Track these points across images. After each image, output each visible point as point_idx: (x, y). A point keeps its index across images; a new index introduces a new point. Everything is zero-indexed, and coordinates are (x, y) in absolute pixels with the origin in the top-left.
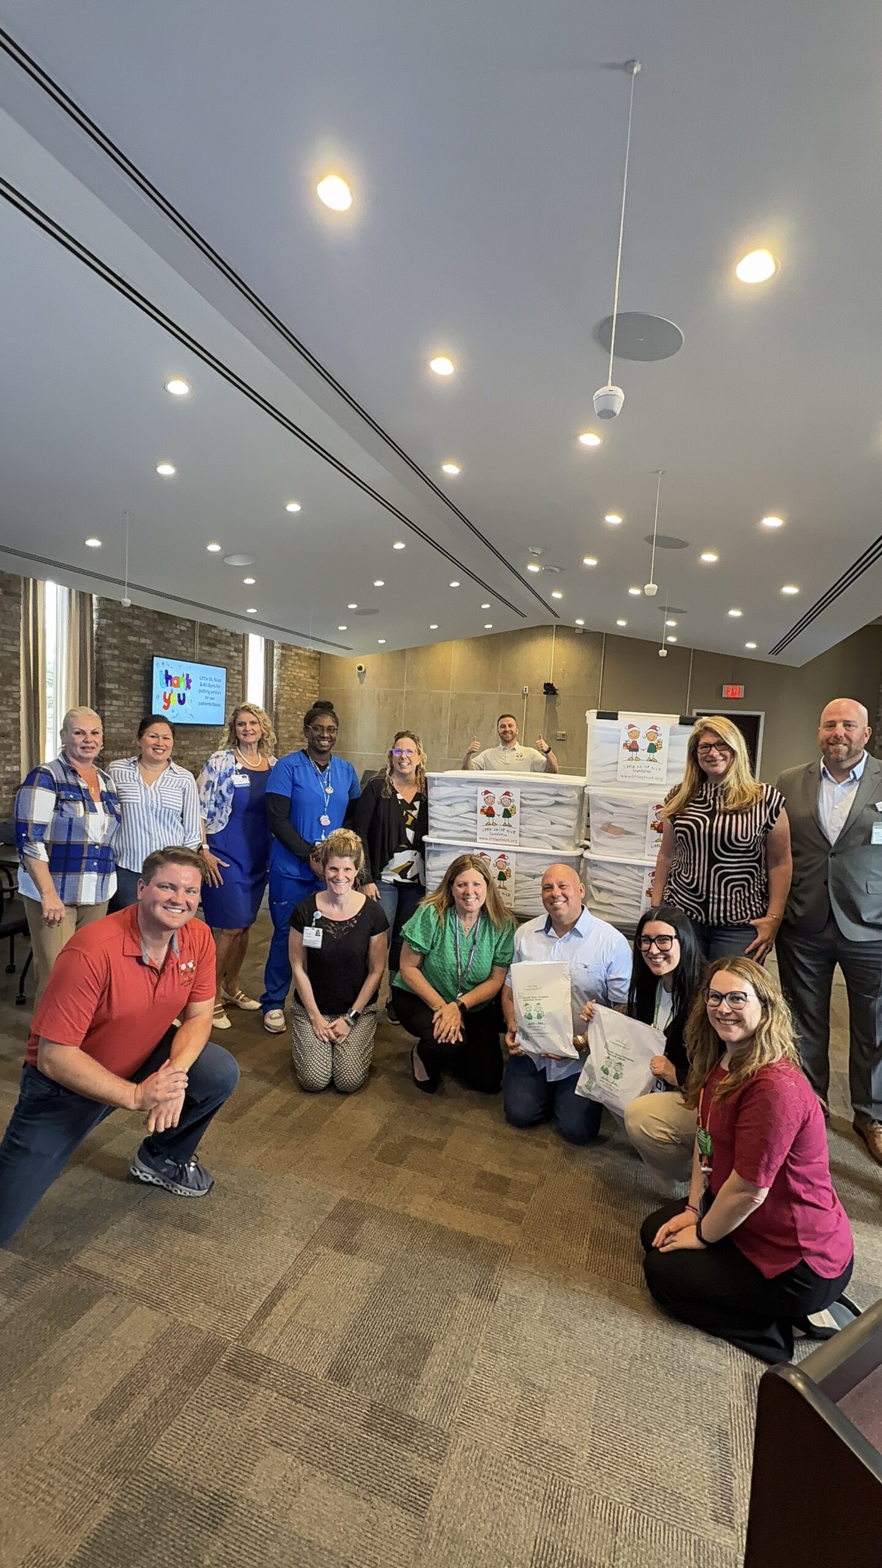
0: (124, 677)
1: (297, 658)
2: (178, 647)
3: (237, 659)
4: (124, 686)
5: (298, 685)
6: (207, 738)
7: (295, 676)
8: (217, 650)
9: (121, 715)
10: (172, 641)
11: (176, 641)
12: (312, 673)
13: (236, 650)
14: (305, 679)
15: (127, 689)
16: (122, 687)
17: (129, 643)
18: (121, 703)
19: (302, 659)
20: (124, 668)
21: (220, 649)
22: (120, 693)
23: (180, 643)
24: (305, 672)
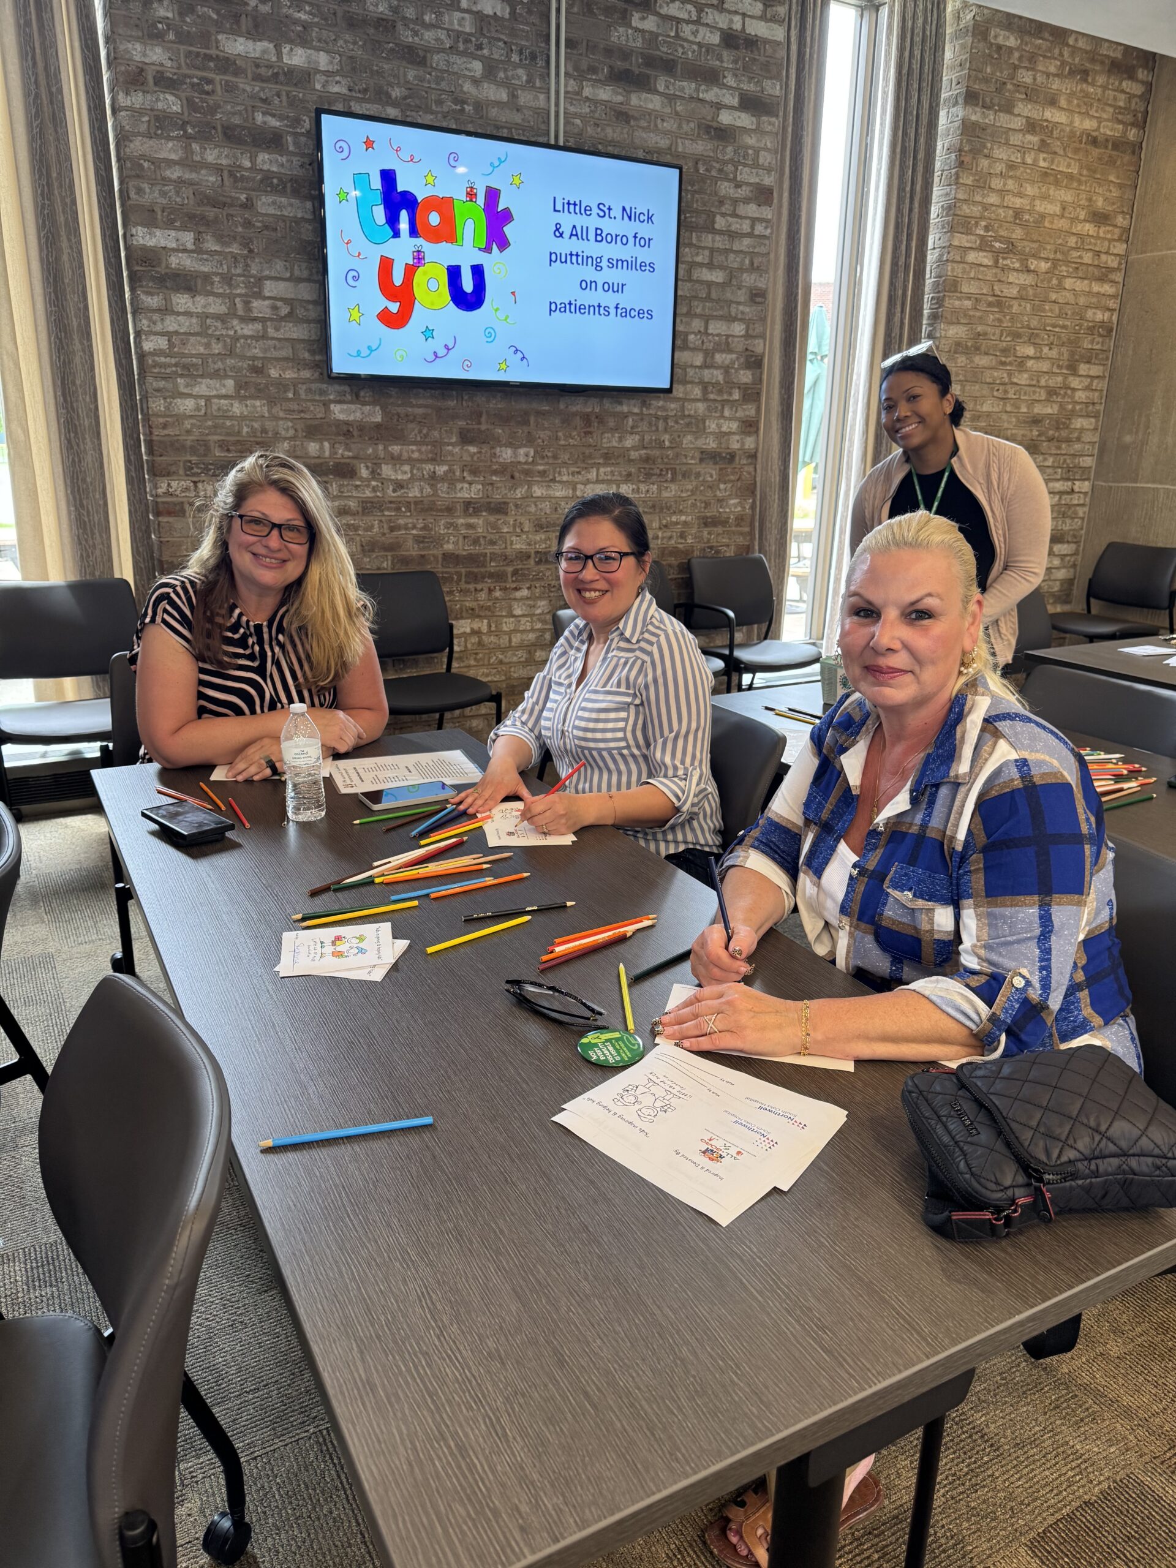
0: (215, 203)
1: (1034, 139)
2: (467, 87)
3: (751, 141)
4: (220, 238)
5: (1029, 247)
6: (610, 441)
7: (1018, 213)
8: (654, 103)
9: (217, 348)
10: (438, 60)
11: (459, 62)
12: (1100, 203)
13: (751, 104)
14: (1062, 224)
15: (235, 249)
16: (211, 245)
17: (227, 64)
18: (217, 307)
19: (1057, 146)
20: (218, 169)
21: (671, 98)
22: (205, 269)
23: (477, 67)
24: (1067, 196)
